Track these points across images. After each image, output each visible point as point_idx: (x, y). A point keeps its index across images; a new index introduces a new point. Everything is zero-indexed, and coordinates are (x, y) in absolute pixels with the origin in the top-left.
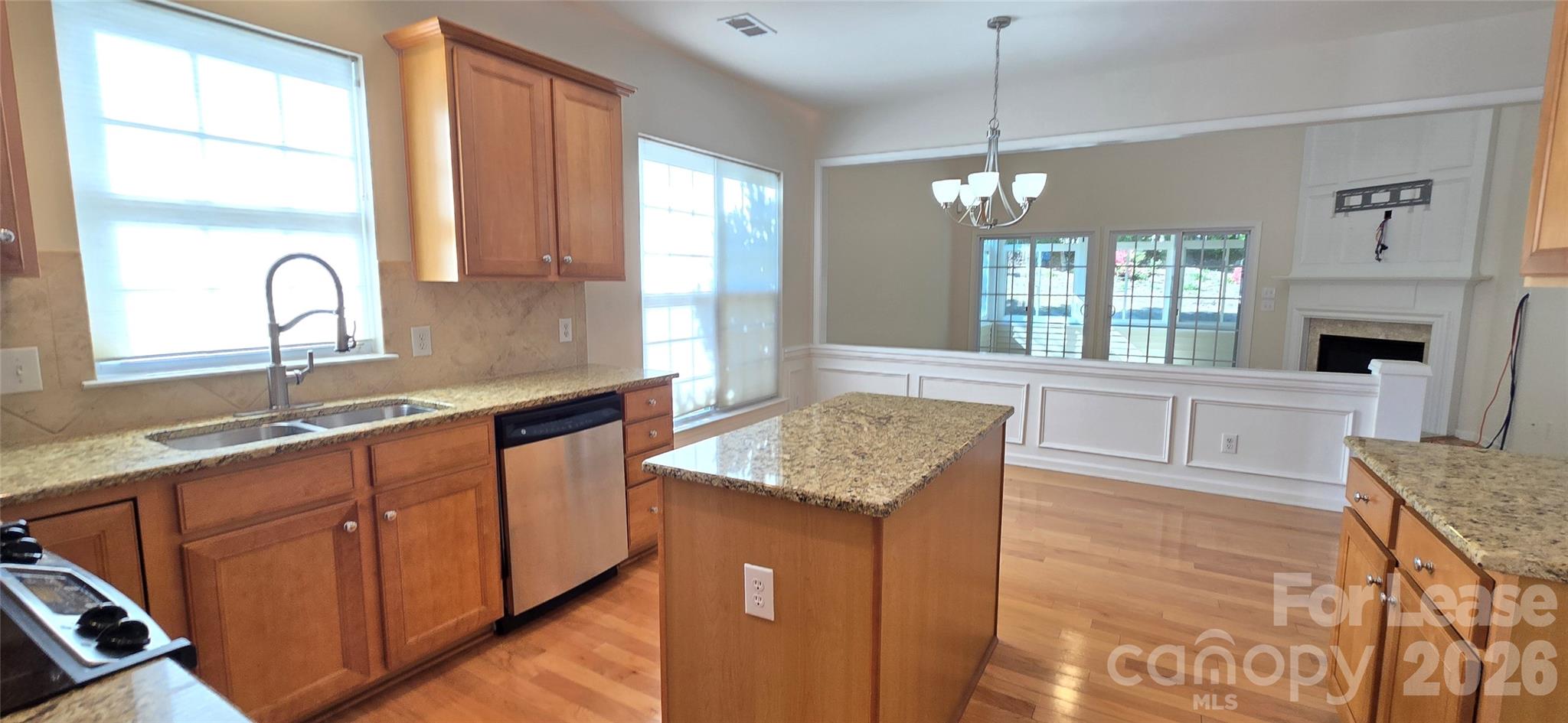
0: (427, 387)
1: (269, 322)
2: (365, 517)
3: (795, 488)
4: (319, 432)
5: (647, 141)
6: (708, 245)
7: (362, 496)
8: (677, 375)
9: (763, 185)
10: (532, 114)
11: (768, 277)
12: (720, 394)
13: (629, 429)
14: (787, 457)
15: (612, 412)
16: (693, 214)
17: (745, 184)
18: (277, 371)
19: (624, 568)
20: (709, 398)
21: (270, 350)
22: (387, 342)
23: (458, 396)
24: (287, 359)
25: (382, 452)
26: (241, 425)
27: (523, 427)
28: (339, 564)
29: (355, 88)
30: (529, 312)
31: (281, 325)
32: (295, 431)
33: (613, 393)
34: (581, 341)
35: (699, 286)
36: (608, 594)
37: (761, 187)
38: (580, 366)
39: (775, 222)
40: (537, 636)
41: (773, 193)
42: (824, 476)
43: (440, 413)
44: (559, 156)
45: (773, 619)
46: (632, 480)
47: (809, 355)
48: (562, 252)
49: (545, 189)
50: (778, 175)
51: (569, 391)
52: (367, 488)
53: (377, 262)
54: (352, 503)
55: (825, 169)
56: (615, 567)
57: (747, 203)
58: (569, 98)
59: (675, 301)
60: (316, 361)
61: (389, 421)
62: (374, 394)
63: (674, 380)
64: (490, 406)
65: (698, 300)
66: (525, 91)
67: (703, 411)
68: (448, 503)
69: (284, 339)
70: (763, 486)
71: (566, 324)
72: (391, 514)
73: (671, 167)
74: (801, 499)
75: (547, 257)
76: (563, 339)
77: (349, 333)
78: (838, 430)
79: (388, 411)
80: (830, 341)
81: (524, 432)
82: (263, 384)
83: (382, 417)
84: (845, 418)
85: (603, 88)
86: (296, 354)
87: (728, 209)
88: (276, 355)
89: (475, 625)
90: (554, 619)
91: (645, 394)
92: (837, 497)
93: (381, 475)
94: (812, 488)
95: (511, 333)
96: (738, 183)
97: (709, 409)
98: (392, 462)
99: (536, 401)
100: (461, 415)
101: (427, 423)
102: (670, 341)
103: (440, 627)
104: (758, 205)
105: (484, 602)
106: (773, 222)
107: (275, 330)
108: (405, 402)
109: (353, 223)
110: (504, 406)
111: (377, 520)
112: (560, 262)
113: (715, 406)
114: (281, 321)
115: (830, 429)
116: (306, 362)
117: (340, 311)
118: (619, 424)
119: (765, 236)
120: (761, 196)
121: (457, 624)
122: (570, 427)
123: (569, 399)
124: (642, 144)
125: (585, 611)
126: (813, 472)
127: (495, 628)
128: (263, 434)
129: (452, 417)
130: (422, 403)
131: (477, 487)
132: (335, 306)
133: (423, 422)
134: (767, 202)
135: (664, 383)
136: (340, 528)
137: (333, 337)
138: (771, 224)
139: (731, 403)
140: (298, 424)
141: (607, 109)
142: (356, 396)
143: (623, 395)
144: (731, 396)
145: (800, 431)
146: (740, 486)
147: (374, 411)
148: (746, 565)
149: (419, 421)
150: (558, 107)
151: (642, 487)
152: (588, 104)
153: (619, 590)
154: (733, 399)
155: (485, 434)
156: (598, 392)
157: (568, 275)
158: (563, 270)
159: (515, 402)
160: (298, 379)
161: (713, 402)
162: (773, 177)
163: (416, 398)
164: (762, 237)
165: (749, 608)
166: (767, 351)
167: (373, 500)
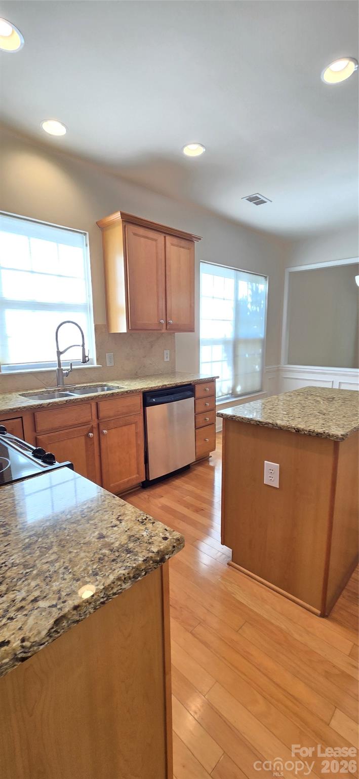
0: (113, 380)
1: (56, 350)
2: (95, 431)
3: (293, 426)
4: (76, 396)
5: (204, 264)
6: (231, 315)
7: (94, 424)
8: (218, 377)
9: (258, 283)
10: (157, 253)
11: (258, 330)
12: (234, 389)
13: (197, 402)
14: (285, 413)
15: (189, 393)
16: (224, 299)
17: (249, 283)
18: (60, 370)
19: (192, 466)
20: (228, 391)
21: (57, 362)
22: (97, 360)
23: (126, 384)
24: (63, 366)
25: (102, 405)
26: (48, 392)
27: (154, 398)
28: (87, 451)
29: (85, 247)
30: (152, 347)
31: (61, 351)
32: (67, 395)
33: (190, 384)
34: (173, 361)
35: (225, 336)
36: (186, 476)
37: (257, 284)
38: (172, 373)
39: (264, 303)
40: (159, 490)
41: (263, 287)
42: (306, 422)
43: (122, 390)
44: (167, 273)
45: (278, 487)
46: (197, 427)
47: (278, 370)
48: (168, 319)
49: (162, 289)
50: (266, 277)
51: (172, 383)
52: (96, 420)
53: (94, 325)
54: (90, 426)
55: (291, 273)
56: (189, 465)
57: (250, 292)
58: (172, 245)
59: (214, 342)
60: (73, 367)
61: (100, 393)
62: (92, 382)
63: (217, 380)
64: (142, 388)
65: (225, 342)
66: (154, 242)
67: (225, 396)
68: (125, 429)
69: (62, 357)
70: (277, 425)
71: (167, 352)
72: (105, 431)
73: (215, 276)
74: (296, 431)
75: (162, 321)
76: (166, 360)
77: (87, 355)
78: (307, 403)
79: (99, 389)
80: (289, 363)
81: (154, 400)
82: (54, 376)
83: (97, 392)
84: (310, 398)
85: (187, 239)
86: (66, 365)
87: (240, 297)
88: (59, 365)
89: (135, 483)
90: (165, 484)
91: (204, 385)
92: (315, 430)
93: (101, 415)
94: (301, 426)
95: (144, 357)
96: (246, 283)
97: (229, 396)
98: (106, 409)
99: (159, 386)
100: (130, 391)
101: (118, 394)
102: (211, 362)
103: (122, 481)
104: (255, 293)
105: (138, 473)
106: (263, 302)
107: (59, 353)
108: (105, 386)
109: (84, 308)
110: (147, 388)
111: (100, 433)
112: (167, 323)
113: (232, 394)
114: (61, 350)
115: (303, 402)
116: (69, 367)
117: (83, 346)
118: (193, 399)
119: (258, 310)
120: (257, 288)
121: (128, 481)
122: (173, 399)
123: (172, 386)
124: (202, 266)
125: (178, 482)
126: (300, 420)
127: (141, 485)
128: (56, 396)
129: (127, 392)
130: (113, 386)
131: (136, 423)
132: (81, 344)
133: (116, 393)
134: (260, 291)
135: (212, 381)
136: (87, 436)
137: (81, 357)
138: (261, 304)
139: (239, 393)
140: (68, 392)
141: (189, 249)
142: (87, 383)
143: (194, 385)
144: (239, 389)
145: (288, 402)
146: (265, 424)
147: (94, 389)
148: (265, 461)
149: (115, 393)
150: (168, 249)
151: (202, 429)
152: (180, 247)
153: (191, 475)
154: (240, 391)
155: (139, 400)
156: (184, 384)
157: (170, 329)
158: (168, 327)
159: (151, 386)
160: (67, 375)
161: (230, 392)
162: (263, 278)
163: (110, 384)
164: (256, 310)
165: (266, 481)
166: (257, 368)
167: (98, 425)
